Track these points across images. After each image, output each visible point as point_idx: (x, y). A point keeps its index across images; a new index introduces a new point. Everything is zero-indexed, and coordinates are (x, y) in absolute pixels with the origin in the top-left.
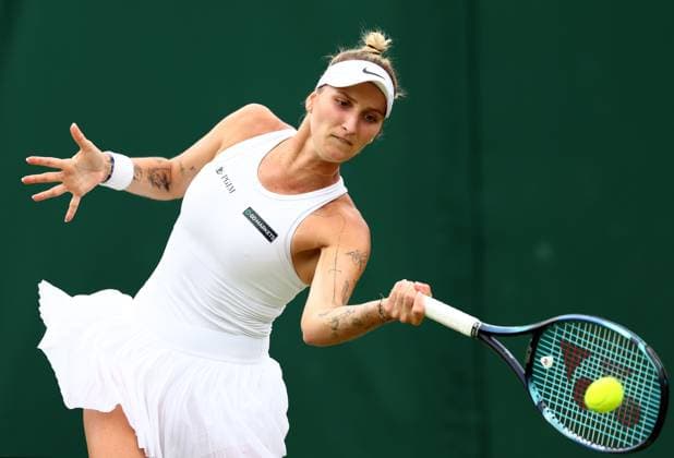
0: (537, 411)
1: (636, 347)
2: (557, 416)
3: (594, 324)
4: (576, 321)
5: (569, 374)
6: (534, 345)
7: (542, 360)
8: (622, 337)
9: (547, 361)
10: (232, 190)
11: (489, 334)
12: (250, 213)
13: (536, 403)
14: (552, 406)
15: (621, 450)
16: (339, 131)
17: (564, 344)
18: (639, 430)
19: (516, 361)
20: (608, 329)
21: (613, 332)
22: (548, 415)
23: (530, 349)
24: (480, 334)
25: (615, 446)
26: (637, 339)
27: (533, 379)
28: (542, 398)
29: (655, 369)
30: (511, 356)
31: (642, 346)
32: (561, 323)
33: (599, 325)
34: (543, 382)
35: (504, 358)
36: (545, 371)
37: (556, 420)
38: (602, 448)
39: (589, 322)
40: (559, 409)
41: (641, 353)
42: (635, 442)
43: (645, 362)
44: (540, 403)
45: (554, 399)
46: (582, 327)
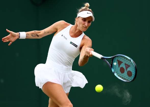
0: (113, 74)
1: (131, 61)
2: (117, 74)
3: (123, 56)
4: (120, 56)
5: (119, 66)
6: (113, 61)
7: (114, 63)
8: (128, 59)
9: (115, 64)
10: (66, 39)
11: (104, 58)
12: (71, 43)
13: (113, 72)
14: (116, 73)
15: (129, 81)
16: (84, 26)
17: (118, 60)
18: (132, 77)
19: (109, 64)
20: (126, 58)
21: (127, 58)
22: (115, 74)
23: (112, 61)
24: (102, 58)
25: (128, 80)
26: (131, 59)
27: (112, 67)
28: (114, 71)
29: (134, 65)
30: (108, 63)
31: (132, 61)
32: (117, 56)
33: (124, 57)
34: (114, 68)
35: (107, 63)
36: (114, 66)
37: (117, 75)
38: (125, 81)
39: (122, 56)
40: (117, 73)
41: (132, 62)
42: (131, 80)
43: (133, 64)
44: (114, 72)
45: (116, 71)
46: (121, 57)
